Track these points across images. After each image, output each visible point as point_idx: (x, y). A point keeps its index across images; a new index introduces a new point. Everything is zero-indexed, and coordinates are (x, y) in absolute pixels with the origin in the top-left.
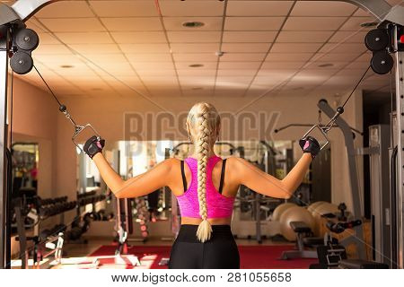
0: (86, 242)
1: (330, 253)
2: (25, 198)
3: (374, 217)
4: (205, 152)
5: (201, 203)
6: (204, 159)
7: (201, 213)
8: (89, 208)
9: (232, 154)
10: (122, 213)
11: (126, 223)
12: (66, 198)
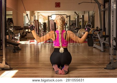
0: (26, 39)
1: (93, 36)
2: (9, 21)
3: (106, 28)
4: (61, 29)
5: (60, 43)
6: (61, 31)
7: (60, 45)
8: (27, 30)
9: (67, 18)
10: (36, 29)
11: (37, 31)
12: (20, 27)
